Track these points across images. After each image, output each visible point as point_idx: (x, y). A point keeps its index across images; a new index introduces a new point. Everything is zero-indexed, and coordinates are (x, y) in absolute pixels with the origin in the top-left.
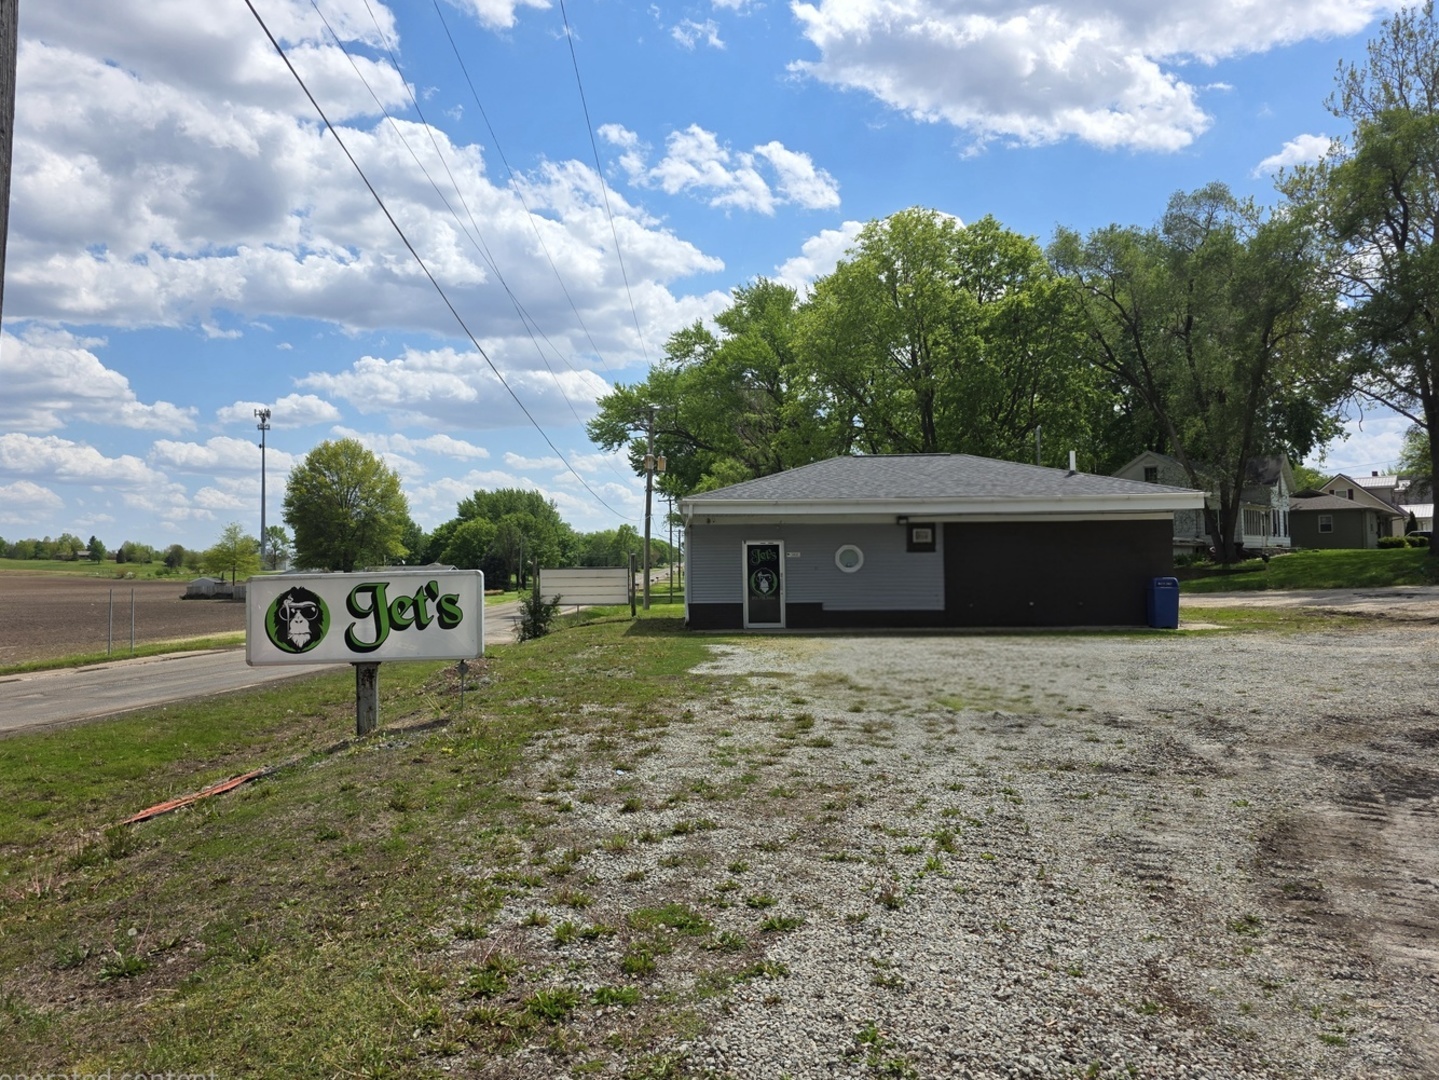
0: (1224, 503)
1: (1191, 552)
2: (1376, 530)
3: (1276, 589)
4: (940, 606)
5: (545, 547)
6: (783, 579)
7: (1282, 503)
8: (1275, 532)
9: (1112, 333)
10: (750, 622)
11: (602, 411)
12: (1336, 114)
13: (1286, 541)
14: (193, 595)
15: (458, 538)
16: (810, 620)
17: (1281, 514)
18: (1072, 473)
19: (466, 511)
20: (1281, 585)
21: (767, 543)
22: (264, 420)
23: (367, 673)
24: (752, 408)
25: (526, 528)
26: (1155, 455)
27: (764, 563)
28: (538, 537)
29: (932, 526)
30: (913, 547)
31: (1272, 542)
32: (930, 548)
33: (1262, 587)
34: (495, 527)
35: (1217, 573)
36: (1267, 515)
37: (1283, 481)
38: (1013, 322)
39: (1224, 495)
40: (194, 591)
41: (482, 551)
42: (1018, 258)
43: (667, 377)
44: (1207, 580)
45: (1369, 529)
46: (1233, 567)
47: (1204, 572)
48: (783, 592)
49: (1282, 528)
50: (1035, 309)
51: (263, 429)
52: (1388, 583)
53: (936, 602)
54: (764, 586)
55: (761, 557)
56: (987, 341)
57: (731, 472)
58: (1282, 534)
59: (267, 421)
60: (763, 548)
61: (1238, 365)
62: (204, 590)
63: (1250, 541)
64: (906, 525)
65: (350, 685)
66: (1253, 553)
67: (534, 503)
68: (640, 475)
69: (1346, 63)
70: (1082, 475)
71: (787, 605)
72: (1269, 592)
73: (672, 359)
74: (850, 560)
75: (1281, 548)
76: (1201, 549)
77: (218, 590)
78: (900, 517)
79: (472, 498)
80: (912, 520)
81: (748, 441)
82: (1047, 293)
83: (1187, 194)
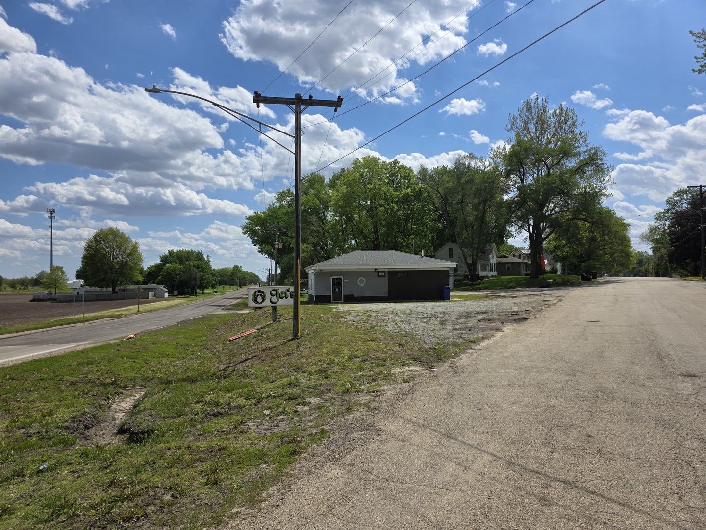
0: (473, 261)
1: (463, 277)
2: (525, 269)
3: (484, 290)
4: (387, 295)
5: (206, 276)
6: (342, 288)
7: (493, 260)
8: (491, 271)
9: (438, 202)
10: (333, 300)
11: (247, 221)
12: (508, 131)
13: (495, 273)
14: (36, 300)
15: (165, 272)
16: (350, 299)
17: (493, 264)
18: (422, 257)
19: (165, 259)
20: (486, 288)
21: (338, 277)
22: (52, 214)
23: (274, 308)
24: (313, 225)
25: (198, 268)
26: (452, 244)
27: (337, 283)
28: (202, 271)
29: (384, 272)
30: (379, 276)
31: (490, 274)
32: (384, 276)
33: (480, 289)
34: (182, 267)
35: (470, 285)
36: (488, 265)
37: (494, 253)
38: (406, 199)
39: (473, 258)
40: (37, 298)
41: (176, 278)
42: (407, 176)
43: (276, 209)
44: (466, 287)
45: (522, 269)
46: (475, 283)
47: (466, 284)
48: (343, 292)
49: (494, 269)
50: (413, 195)
51: (51, 218)
52: (515, 287)
53: (386, 294)
54: (337, 290)
55: (336, 281)
56: (397, 205)
57: (307, 249)
58: (494, 271)
59: (54, 215)
60: (337, 279)
61: (476, 217)
62: (42, 297)
63: (482, 274)
64: (377, 271)
65: (271, 311)
66: (484, 277)
67: (199, 256)
68: (255, 245)
69: (512, 115)
70: (425, 257)
71: (344, 295)
72: (482, 291)
73: (278, 202)
74: (362, 282)
75: (492, 276)
76: (466, 277)
77: (48, 297)
78: (376, 269)
79: (167, 254)
80: (379, 270)
81: (311, 237)
82: (417, 189)
83: (462, 156)
